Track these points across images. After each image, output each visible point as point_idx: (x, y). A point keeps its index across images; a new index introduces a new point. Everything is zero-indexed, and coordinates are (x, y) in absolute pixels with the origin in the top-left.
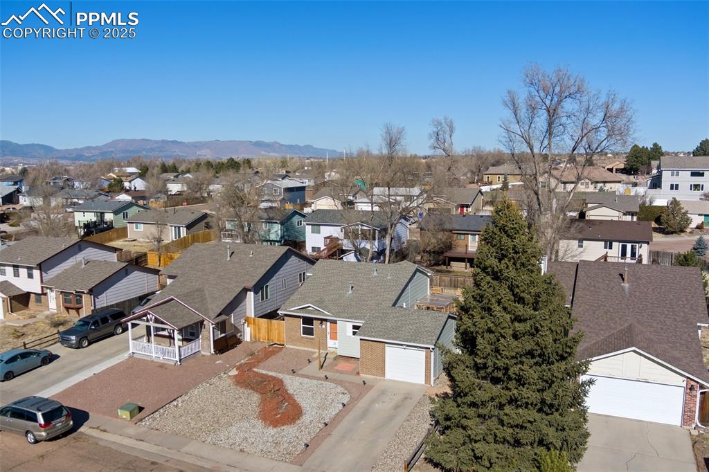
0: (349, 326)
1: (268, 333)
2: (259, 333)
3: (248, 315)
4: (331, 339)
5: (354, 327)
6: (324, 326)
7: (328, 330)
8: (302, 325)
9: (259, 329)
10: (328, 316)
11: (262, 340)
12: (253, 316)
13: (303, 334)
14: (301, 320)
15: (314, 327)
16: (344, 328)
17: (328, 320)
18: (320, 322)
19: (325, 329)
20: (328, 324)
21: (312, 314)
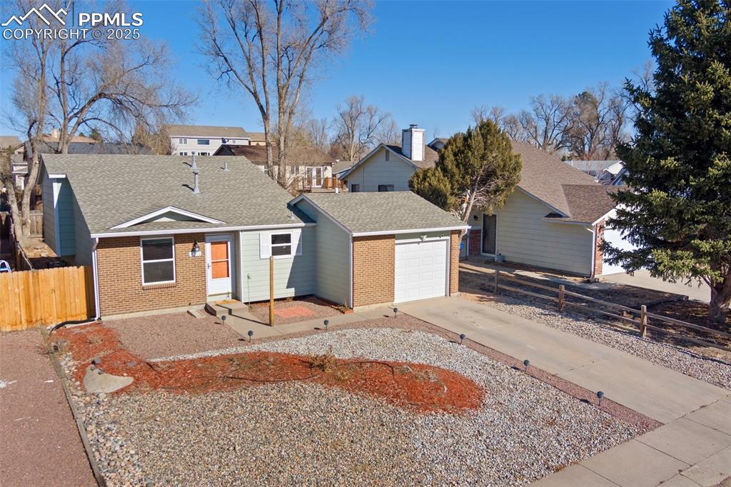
0: (266, 240)
4: (215, 276)
5: (275, 239)
6: (198, 254)
7: (209, 260)
8: (143, 262)
10: (212, 225)
13: (145, 282)
14: (142, 249)
15: (173, 259)
16: (255, 245)
17: (207, 238)
18: (191, 245)
19: (203, 259)
20: (208, 246)
21: (172, 228)
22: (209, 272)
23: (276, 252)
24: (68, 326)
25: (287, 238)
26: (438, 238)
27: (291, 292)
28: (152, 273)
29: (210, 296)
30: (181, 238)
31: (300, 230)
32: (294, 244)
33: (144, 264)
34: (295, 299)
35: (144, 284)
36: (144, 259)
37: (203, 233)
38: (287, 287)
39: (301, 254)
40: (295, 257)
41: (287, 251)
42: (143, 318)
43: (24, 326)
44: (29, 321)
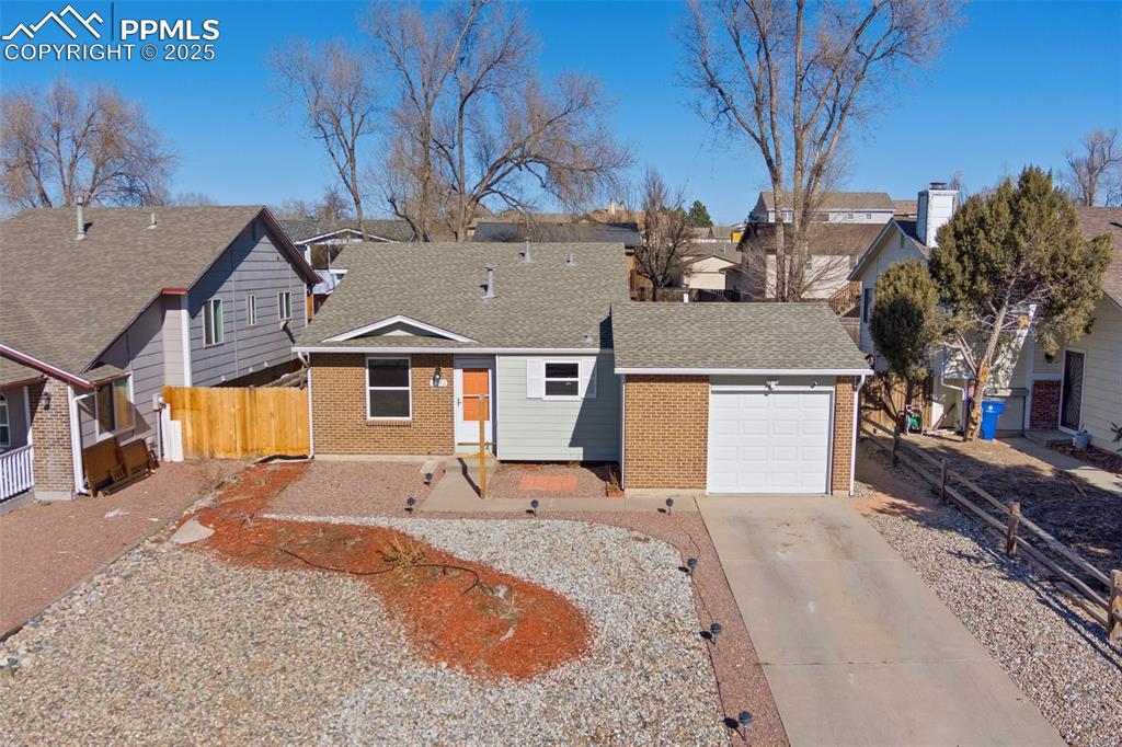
0: (536, 370)
1: (244, 428)
2: (211, 433)
3: (170, 381)
4: (466, 418)
5: (552, 370)
6: (443, 383)
7: (459, 393)
8: (368, 388)
9: (211, 423)
10: (461, 345)
11: (222, 456)
12: (188, 384)
13: (372, 415)
14: (367, 370)
15: (409, 388)
16: (524, 375)
17: (457, 362)
18: (433, 370)
19: (450, 390)
20: (458, 374)
21: (409, 345)
22: (459, 411)
23: (551, 389)
24: (277, 461)
25: (572, 370)
26: (808, 388)
27: (577, 454)
28: (382, 405)
29: (460, 444)
30: (421, 360)
31: (594, 359)
32: (584, 379)
33: (371, 391)
34: (584, 464)
35: (369, 418)
36: (371, 385)
37: (452, 354)
38: (571, 445)
39: (594, 396)
40: (585, 400)
41: (573, 389)
43: (239, 455)
44: (245, 450)
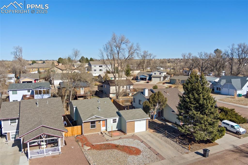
5: (113, 120)
10: (102, 118)
15: (95, 124)
16: (110, 121)
18: (99, 122)
19: (101, 124)
20: (102, 121)
21: (95, 119)
22: (102, 126)
23: (113, 122)
24: (79, 136)
25: (116, 120)
26: (144, 120)
27: (117, 129)
28: (92, 127)
29: (102, 130)
30: (97, 121)
31: (118, 118)
33: (91, 125)
34: (118, 130)
35: (91, 129)
40: (118, 123)
41: (116, 122)
42: (90, 135)
43: (71, 136)
44: (72, 135)
